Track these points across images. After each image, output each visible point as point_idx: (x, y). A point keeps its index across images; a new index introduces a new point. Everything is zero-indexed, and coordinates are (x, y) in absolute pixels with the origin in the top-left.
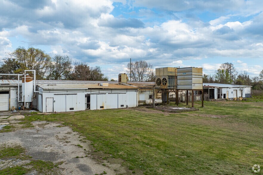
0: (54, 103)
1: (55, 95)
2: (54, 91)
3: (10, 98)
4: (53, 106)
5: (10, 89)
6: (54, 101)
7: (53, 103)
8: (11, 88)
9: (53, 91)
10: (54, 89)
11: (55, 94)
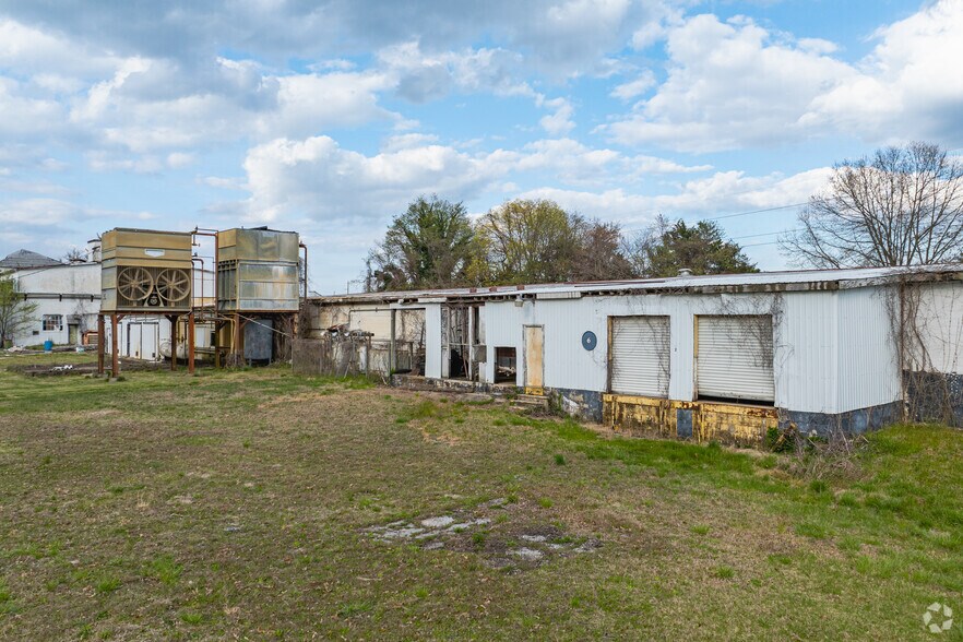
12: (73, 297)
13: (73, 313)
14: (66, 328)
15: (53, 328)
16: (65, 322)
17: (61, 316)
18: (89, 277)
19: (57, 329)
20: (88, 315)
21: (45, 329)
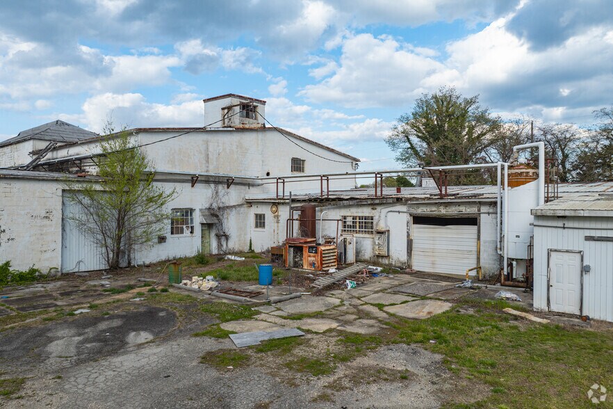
0: (585, 276)
1: (593, 243)
2: (587, 225)
3: (479, 238)
4: (582, 289)
5: (479, 210)
6: (585, 270)
7: (582, 275)
8: (484, 209)
9: (581, 225)
10: (582, 214)
11: (588, 238)
12: (208, 180)
13: (207, 206)
14: (198, 229)
15: (182, 232)
16: (198, 219)
17: (192, 210)
18: (224, 150)
19: (187, 232)
20: (227, 207)
21: (172, 233)
